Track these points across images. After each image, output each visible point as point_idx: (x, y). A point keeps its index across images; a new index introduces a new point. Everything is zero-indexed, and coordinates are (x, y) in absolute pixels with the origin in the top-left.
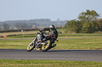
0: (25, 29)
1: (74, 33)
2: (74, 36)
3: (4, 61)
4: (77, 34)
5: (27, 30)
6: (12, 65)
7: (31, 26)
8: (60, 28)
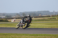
0: (35, 16)
3: (23, 34)
5: (36, 17)
6: (28, 37)
7: (38, 15)
8: (55, 16)
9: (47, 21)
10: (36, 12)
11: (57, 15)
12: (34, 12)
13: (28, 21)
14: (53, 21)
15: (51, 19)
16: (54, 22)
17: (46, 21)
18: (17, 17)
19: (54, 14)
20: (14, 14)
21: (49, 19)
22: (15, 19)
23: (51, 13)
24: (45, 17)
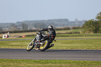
1: (92, 33)
2: (92, 36)
3: (23, 61)
4: (95, 34)
6: (30, 65)
8: (78, 28)
9: (64, 38)
10: (45, 21)
11: (81, 26)
12: (41, 21)
13: (50, 36)
14: (74, 37)
15: (71, 33)
16: (76, 39)
17: (62, 36)
18: (13, 30)
19: (77, 25)
20: (7, 25)
21: (69, 33)
22: (8, 33)
23: (71, 22)
24: (61, 29)
